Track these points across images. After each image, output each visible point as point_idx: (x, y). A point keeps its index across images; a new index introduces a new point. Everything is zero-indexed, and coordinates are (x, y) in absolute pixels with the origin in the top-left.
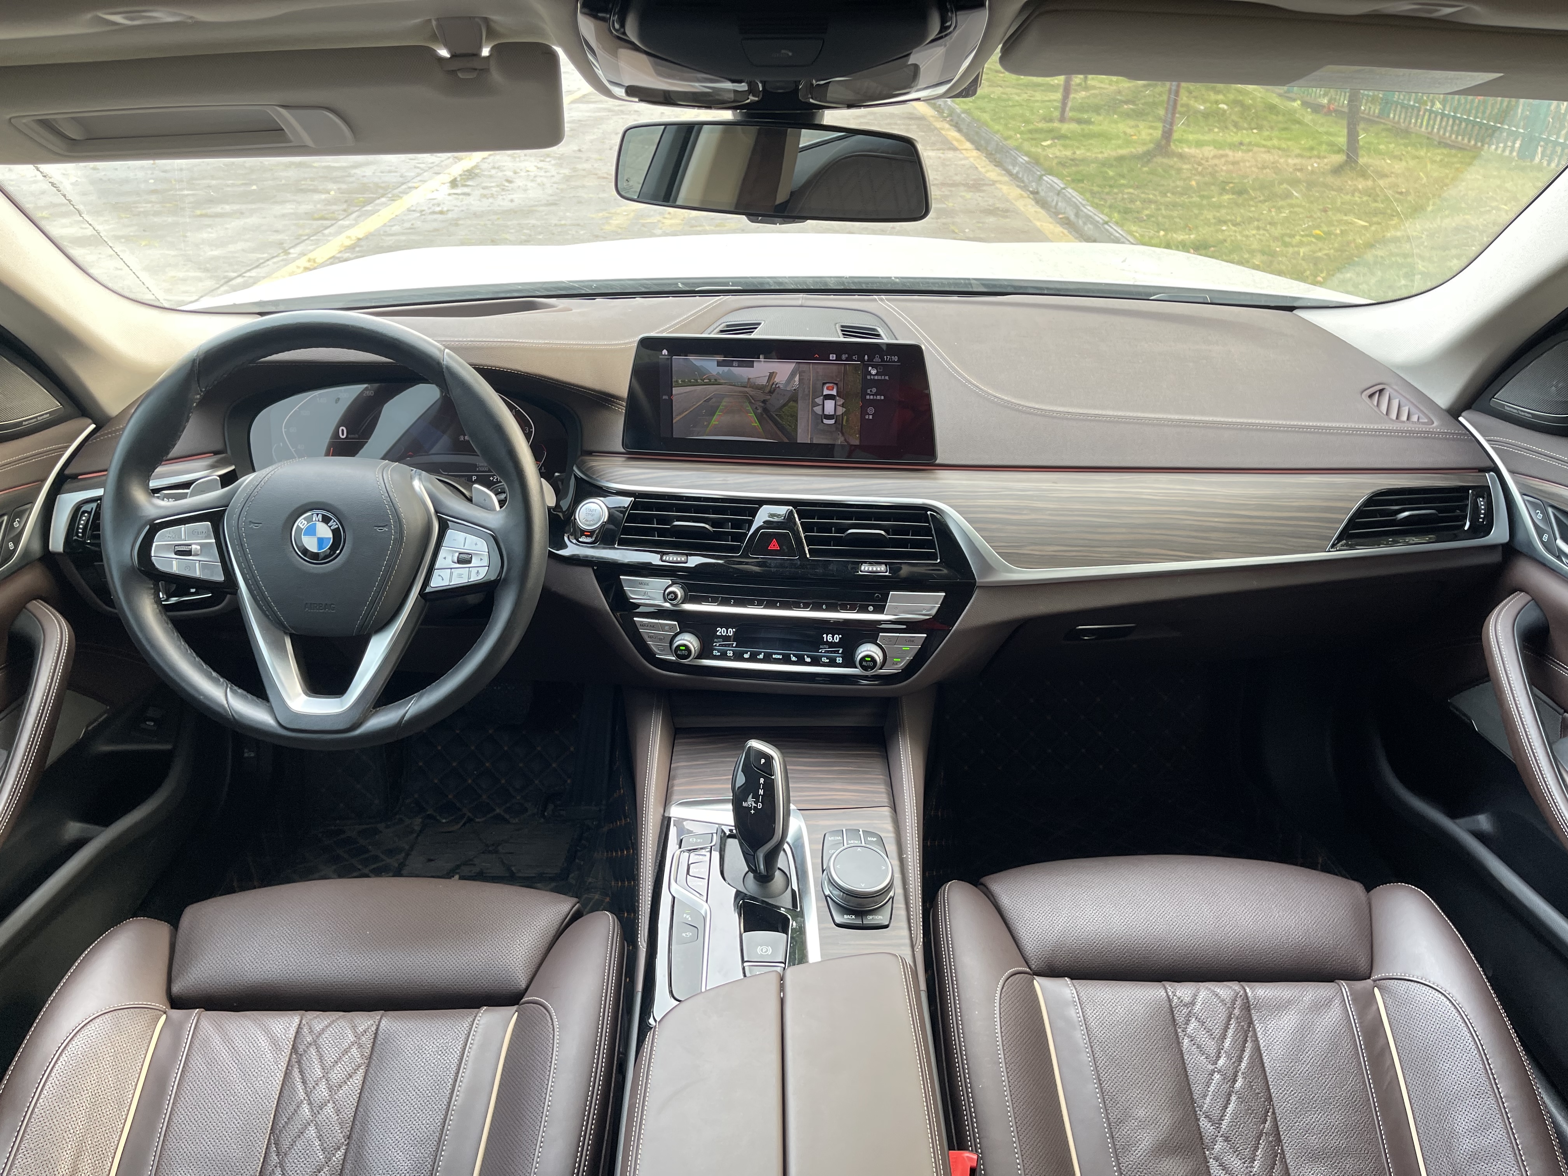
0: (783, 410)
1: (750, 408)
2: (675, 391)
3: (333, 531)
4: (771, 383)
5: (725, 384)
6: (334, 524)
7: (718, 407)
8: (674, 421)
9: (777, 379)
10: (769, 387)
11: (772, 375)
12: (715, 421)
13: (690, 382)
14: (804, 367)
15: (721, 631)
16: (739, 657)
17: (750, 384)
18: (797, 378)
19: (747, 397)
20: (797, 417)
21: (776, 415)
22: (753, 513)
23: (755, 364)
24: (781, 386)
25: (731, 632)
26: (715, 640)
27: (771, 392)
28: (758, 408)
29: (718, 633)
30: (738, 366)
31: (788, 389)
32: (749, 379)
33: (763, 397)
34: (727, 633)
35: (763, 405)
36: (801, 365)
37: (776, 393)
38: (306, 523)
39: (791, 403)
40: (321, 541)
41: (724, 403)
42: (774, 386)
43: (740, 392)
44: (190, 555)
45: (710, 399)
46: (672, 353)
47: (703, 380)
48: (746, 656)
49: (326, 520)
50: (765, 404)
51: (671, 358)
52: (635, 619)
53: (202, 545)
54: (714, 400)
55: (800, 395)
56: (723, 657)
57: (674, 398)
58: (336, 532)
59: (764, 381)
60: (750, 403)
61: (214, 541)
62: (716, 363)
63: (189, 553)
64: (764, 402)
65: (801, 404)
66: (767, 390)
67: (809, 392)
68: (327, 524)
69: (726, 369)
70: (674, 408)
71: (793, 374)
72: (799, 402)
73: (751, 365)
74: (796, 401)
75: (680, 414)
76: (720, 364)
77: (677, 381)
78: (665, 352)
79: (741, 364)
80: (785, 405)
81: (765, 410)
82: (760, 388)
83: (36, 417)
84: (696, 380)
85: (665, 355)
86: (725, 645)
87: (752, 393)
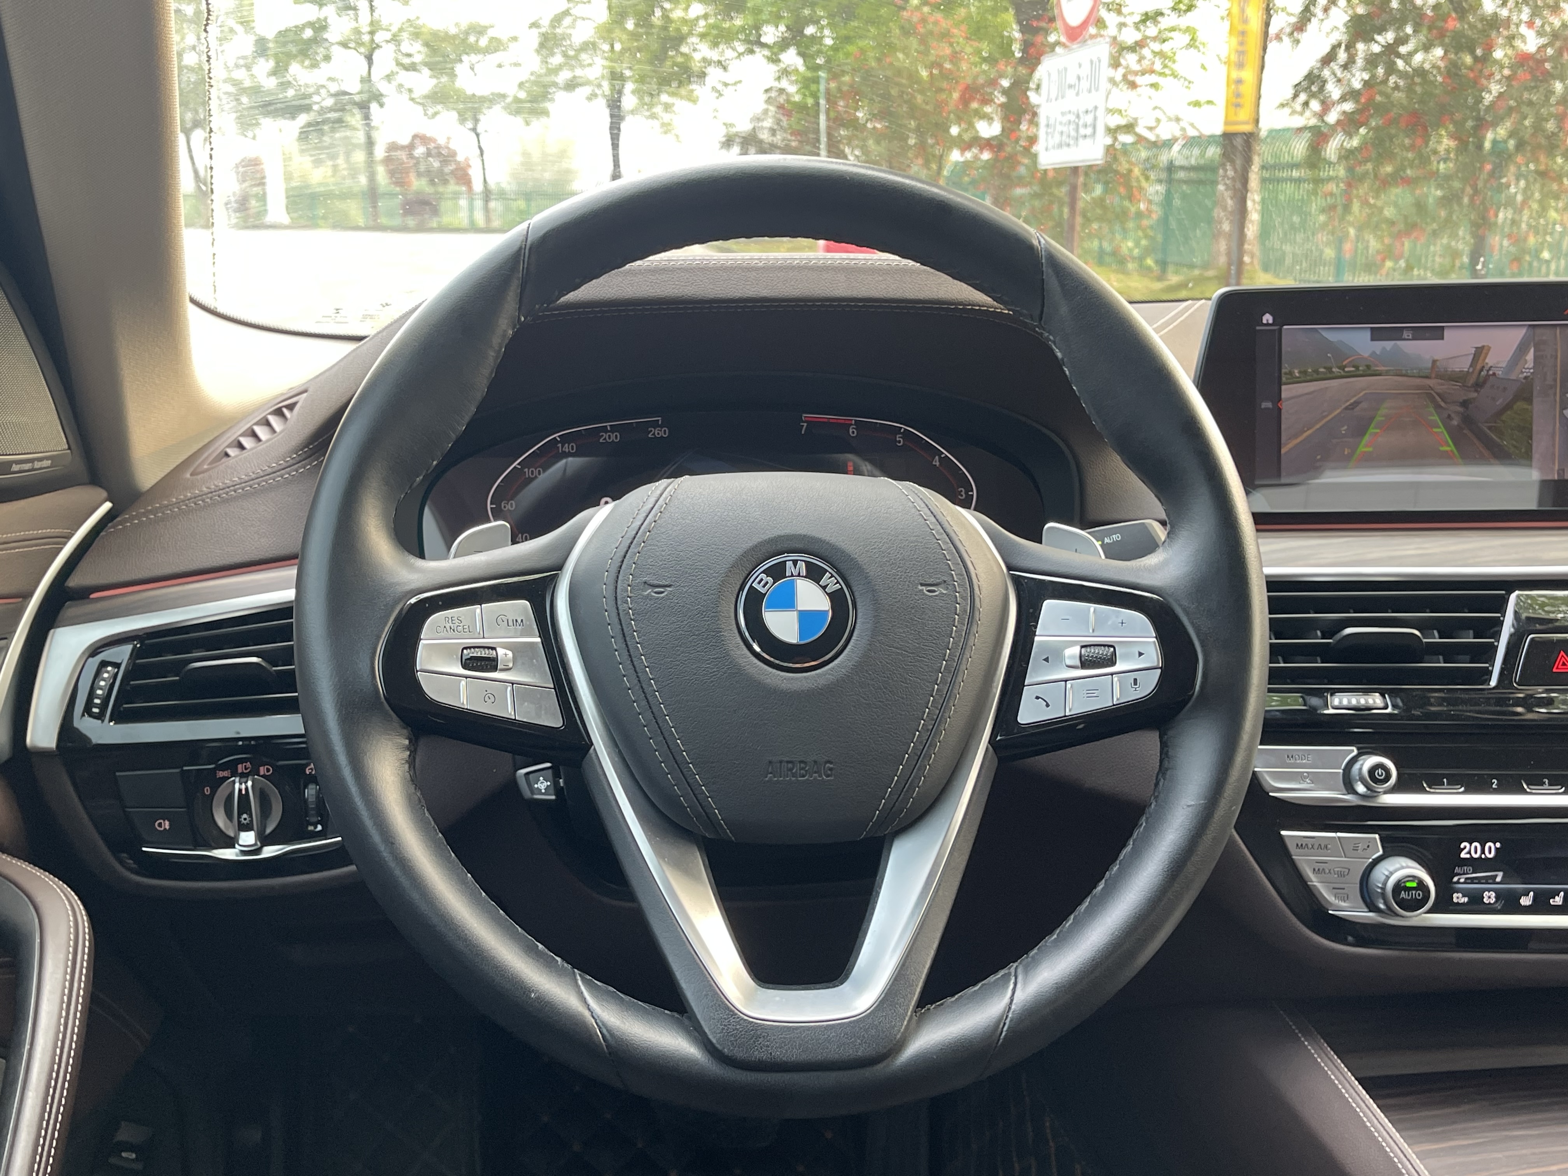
0: (1504, 417)
1: (1436, 418)
2: (1287, 391)
3: (831, 596)
4: (1479, 367)
5: (1387, 373)
6: (832, 582)
7: (1372, 419)
8: (1283, 451)
9: (1490, 360)
10: (1475, 376)
11: (1480, 352)
12: (1367, 446)
13: (1316, 371)
14: (1546, 335)
15: (1470, 850)
16: (1510, 904)
17: (1436, 371)
18: (1530, 356)
19: (1430, 396)
20: (1531, 430)
21: (1490, 428)
22: (1500, 605)
23: (1447, 333)
24: (1499, 373)
25: (1491, 850)
26: (1457, 870)
27: (1478, 385)
28: (1453, 415)
29: (1463, 855)
30: (1414, 339)
31: (1513, 377)
32: (1434, 362)
33: (1463, 396)
34: (1483, 852)
35: (1461, 409)
36: (1539, 331)
37: (1488, 385)
38: (770, 580)
39: (1520, 405)
40: (805, 617)
41: (1383, 411)
42: (1484, 373)
43: (1418, 387)
44: (494, 668)
45: (1357, 403)
46: (1280, 321)
47: (1342, 368)
48: (1526, 901)
49: (814, 574)
50: (1467, 408)
51: (1280, 330)
52: (1283, 833)
53: (515, 648)
54: (1364, 405)
55: (1537, 388)
56: (1476, 905)
57: (1285, 406)
58: (836, 598)
59: (1464, 365)
60: (1437, 407)
61: (539, 640)
62: (1368, 334)
63: (490, 664)
64: (1465, 404)
65: (1539, 407)
66: (1471, 381)
67: (1555, 380)
68: (817, 581)
69: (1388, 345)
70: (1283, 427)
71: (1522, 349)
72: (1536, 401)
73: (1438, 335)
74: (1529, 400)
75: (1296, 436)
76: (1377, 335)
77: (1291, 373)
78: (1268, 318)
79: (1420, 334)
80: (1508, 407)
81: (1468, 421)
82: (1458, 378)
83: (31, 461)
84: (1329, 369)
85: (1268, 324)
86: (1479, 880)
87: (1439, 389)
